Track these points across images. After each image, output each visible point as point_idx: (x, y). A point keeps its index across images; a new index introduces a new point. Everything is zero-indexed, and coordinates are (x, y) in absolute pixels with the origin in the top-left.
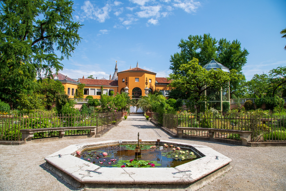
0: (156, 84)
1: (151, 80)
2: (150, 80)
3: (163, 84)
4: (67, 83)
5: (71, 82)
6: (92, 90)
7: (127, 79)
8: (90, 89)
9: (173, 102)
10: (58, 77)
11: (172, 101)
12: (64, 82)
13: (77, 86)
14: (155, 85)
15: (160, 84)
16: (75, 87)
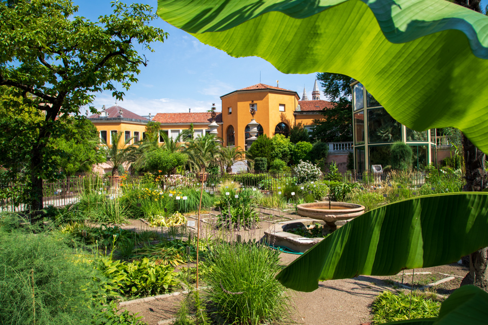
0: (296, 113)
1: (284, 105)
2: (283, 107)
3: (311, 114)
4: (123, 123)
5: (131, 120)
6: (173, 133)
7: (214, 106)
8: (169, 130)
9: (304, 149)
10: (106, 113)
11: (302, 147)
12: (116, 121)
13: (144, 127)
14: (295, 116)
15: (304, 113)
16: (141, 129)
